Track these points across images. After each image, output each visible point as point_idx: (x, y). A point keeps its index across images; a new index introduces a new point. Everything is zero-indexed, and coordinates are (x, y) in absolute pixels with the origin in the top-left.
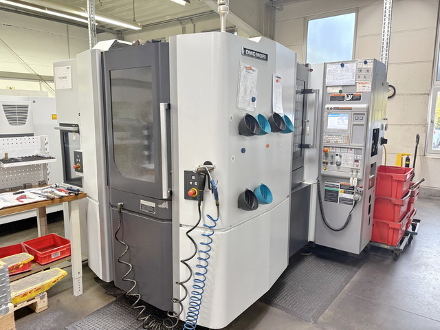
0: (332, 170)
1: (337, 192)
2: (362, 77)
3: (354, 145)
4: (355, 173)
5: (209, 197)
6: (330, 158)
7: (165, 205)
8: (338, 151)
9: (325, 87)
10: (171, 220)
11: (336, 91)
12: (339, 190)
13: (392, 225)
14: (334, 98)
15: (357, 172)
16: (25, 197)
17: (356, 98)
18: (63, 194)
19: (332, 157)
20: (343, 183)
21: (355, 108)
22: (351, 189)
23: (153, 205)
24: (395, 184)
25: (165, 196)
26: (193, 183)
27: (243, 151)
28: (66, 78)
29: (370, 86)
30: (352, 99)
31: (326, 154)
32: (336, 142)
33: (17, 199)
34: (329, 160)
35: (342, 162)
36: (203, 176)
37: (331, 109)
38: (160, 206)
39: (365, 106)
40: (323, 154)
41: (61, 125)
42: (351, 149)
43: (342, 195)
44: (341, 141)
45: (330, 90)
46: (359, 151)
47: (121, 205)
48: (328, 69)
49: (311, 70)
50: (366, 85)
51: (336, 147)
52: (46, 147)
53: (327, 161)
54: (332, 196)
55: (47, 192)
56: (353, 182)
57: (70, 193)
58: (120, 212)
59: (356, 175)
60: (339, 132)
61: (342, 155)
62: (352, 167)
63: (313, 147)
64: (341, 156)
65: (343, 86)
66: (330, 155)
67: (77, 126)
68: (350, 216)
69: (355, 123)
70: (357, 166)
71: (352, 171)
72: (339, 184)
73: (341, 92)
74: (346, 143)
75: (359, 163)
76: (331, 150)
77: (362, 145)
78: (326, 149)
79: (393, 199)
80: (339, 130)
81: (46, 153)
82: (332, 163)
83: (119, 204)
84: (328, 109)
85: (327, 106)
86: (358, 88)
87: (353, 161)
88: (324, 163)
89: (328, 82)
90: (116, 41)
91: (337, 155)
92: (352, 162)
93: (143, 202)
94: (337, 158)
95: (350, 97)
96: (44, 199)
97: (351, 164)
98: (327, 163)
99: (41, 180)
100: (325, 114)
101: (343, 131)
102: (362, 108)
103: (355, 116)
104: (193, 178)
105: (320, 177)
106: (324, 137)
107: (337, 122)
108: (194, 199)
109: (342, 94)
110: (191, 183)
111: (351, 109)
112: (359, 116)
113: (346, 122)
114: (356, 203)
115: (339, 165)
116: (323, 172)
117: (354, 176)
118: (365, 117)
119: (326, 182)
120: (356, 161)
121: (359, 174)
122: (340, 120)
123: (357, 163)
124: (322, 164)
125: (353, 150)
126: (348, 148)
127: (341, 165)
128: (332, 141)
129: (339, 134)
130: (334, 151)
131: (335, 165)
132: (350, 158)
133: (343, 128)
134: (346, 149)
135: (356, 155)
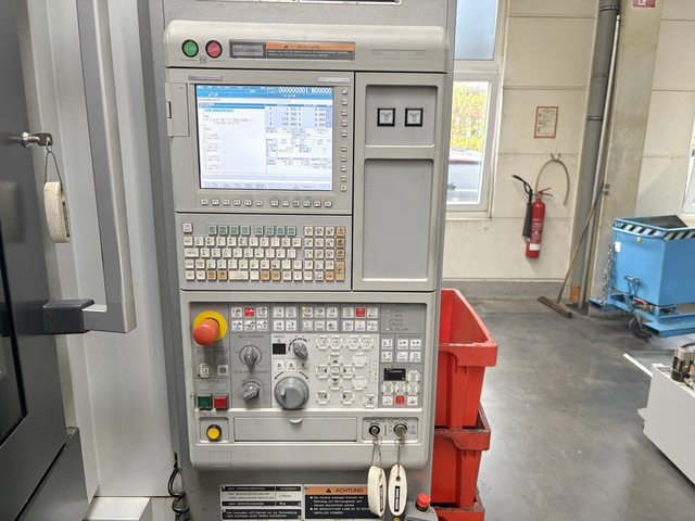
0: (254, 441)
3: (376, 281)
4: (388, 441)
6: (235, 371)
8: (284, 326)
15: (400, 431)
19: (252, 363)
20: (319, 489)
21: (376, 51)
31: (212, 348)
32: (271, 275)
34: (233, 379)
35: (314, 388)
37: (213, 47)
40: (189, 351)
42: (360, 308)
44: (302, 269)
51: (271, 305)
53: (219, 390)
59: (399, 450)
60: (281, 213)
61: (312, 344)
62: (373, 410)
63: (113, 322)
64: (302, 356)
66: (234, 353)
70: (400, 400)
71: (374, 431)
72: (299, 496)
74: (330, 276)
75: (409, 386)
76: (239, 322)
77: (419, 282)
78: (203, 319)
80: (277, 196)
82: (252, 401)
84: (188, 46)
85: (180, 27)
87: (376, 373)
88: (204, 403)
91: (279, 349)
92: (367, 381)
94: (283, 366)
97: (364, 395)
98: (223, 405)
100: (174, 86)
101: (303, 204)
106: (188, 249)
111: (345, 52)
112: (400, 102)
113: (321, 143)
115: (294, 404)
116: (203, 450)
117: (390, 458)
119: (225, 497)
120: (394, 374)
121: (411, 442)
122: (281, 134)
123: (396, 386)
124: (193, 412)
125: (373, 312)
126: (340, 305)
127: (311, 408)
128: (244, 268)
129: (281, 222)
130: (261, 325)
131: (275, 409)
132: (360, 360)
133: (301, 184)
134: (333, 312)
135: (388, 342)
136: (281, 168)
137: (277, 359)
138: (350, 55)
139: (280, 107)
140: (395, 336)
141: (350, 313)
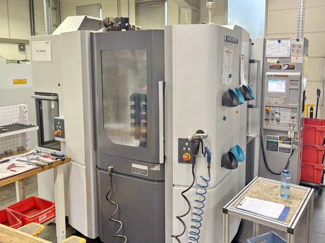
0: (273, 125)
1: (277, 143)
2: (295, 51)
3: (290, 105)
4: (292, 128)
5: (201, 161)
7: (157, 168)
8: (277, 110)
9: (265, 58)
10: (164, 181)
11: (275, 61)
12: (279, 141)
13: (316, 166)
14: (272, 67)
15: (294, 126)
16: (13, 166)
17: (291, 68)
18: (50, 160)
19: (273, 114)
20: (282, 135)
21: (291, 76)
22: (289, 140)
23: (146, 168)
24: (318, 134)
25: (161, 161)
26: (187, 149)
27: (224, 119)
28: (44, 51)
30: (288, 68)
31: (267, 112)
32: (276, 103)
33: (8, 169)
34: (270, 117)
35: (281, 119)
36: (197, 143)
37: (271, 76)
38: (152, 169)
39: (298, 74)
40: (265, 112)
41: (36, 93)
43: (281, 145)
44: (280, 102)
45: (269, 61)
46: (295, 109)
47: (112, 169)
48: (267, 44)
49: (253, 44)
50: (299, 58)
51: (276, 107)
52: (25, 115)
53: (268, 118)
54: (273, 146)
55: (33, 159)
56: (291, 135)
57: (57, 159)
58: (111, 175)
59: (293, 129)
60: (278, 95)
62: (290, 123)
63: (256, 107)
64: (280, 114)
65: (279, 58)
66: (270, 113)
67: (56, 95)
68: (288, 162)
69: (291, 87)
70: (294, 122)
71: (290, 126)
72: (278, 137)
73: (278, 62)
74: (284, 103)
75: (295, 120)
76: (271, 109)
77: (297, 105)
78: (267, 108)
79: (317, 146)
80: (278, 93)
81: (26, 121)
82: (272, 120)
83: (110, 168)
84: (268, 76)
85: (267, 73)
86: (292, 60)
87: (290, 117)
88: (266, 119)
89: (268, 53)
90: (86, 17)
91: (277, 113)
92: (289, 119)
93: (134, 165)
94: (277, 116)
95: (286, 67)
96: (34, 167)
97: (288, 120)
98: (268, 120)
99: (19, 146)
100: (266, 80)
101: (281, 94)
102: (297, 76)
103: (291, 82)
104: (187, 144)
105: (262, 131)
106: (266, 99)
107: (276, 87)
108: (188, 162)
109: (280, 64)
110: (184, 149)
111: (287, 76)
112: (294, 82)
113: (284, 86)
114: (293, 151)
115: (278, 121)
116: (265, 126)
117: (292, 130)
118: (299, 83)
119: (268, 135)
120: (293, 118)
121: (295, 128)
122: (279, 85)
123: (293, 120)
124: (264, 121)
125: (290, 109)
127: (281, 121)
128: (273, 101)
129: (278, 96)
130: (274, 110)
131: (276, 121)
132: (288, 115)
133: (281, 91)
134: (284, 108)
136: (278, 89)
137: (276, 114)
139: (279, 82)
140: (293, 113)
141: (287, 109)
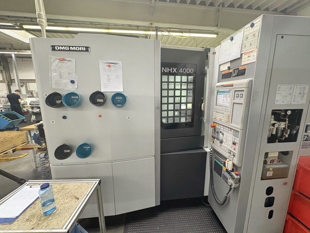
0: (217, 146)
1: (222, 168)
2: (248, 45)
4: (232, 156)
8: (222, 129)
11: (226, 68)
12: (223, 166)
14: (224, 76)
15: (234, 156)
17: (241, 73)
19: (218, 133)
21: (236, 85)
29: (255, 54)
30: (238, 75)
31: (215, 129)
32: (221, 120)
34: (216, 135)
35: (224, 141)
37: (219, 86)
39: (246, 80)
40: (213, 129)
43: (224, 172)
44: (224, 119)
45: (222, 68)
46: (237, 132)
48: (221, 48)
50: (252, 54)
51: (221, 125)
53: (214, 135)
54: (218, 169)
59: (233, 159)
60: (223, 110)
61: (225, 133)
62: (231, 149)
64: (223, 134)
65: (231, 61)
66: (217, 131)
69: (236, 101)
70: (235, 149)
71: (230, 153)
72: (223, 161)
73: (229, 68)
74: (227, 122)
75: (236, 147)
76: (217, 126)
77: (240, 127)
78: (214, 124)
80: (222, 108)
82: (217, 139)
85: (217, 84)
86: (243, 60)
87: (232, 143)
89: (220, 60)
91: (221, 132)
94: (221, 136)
95: (236, 72)
97: (230, 145)
98: (214, 138)
101: (225, 109)
102: (242, 84)
103: (236, 93)
106: (214, 114)
109: (231, 70)
112: (239, 93)
115: (221, 142)
117: (231, 159)
118: (244, 94)
119: (216, 155)
120: (234, 144)
121: (235, 158)
122: (225, 98)
123: (234, 146)
125: (232, 130)
126: (229, 128)
127: (223, 144)
128: (218, 118)
129: (223, 112)
130: (219, 128)
132: (230, 139)
134: (227, 128)
135: (234, 137)
137: (220, 134)
138: (233, 86)
141: (229, 129)
